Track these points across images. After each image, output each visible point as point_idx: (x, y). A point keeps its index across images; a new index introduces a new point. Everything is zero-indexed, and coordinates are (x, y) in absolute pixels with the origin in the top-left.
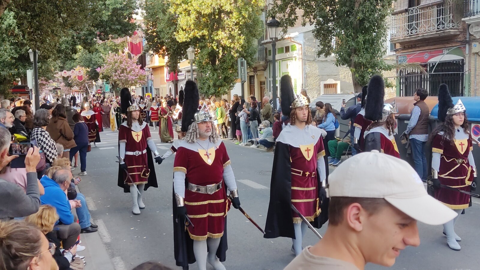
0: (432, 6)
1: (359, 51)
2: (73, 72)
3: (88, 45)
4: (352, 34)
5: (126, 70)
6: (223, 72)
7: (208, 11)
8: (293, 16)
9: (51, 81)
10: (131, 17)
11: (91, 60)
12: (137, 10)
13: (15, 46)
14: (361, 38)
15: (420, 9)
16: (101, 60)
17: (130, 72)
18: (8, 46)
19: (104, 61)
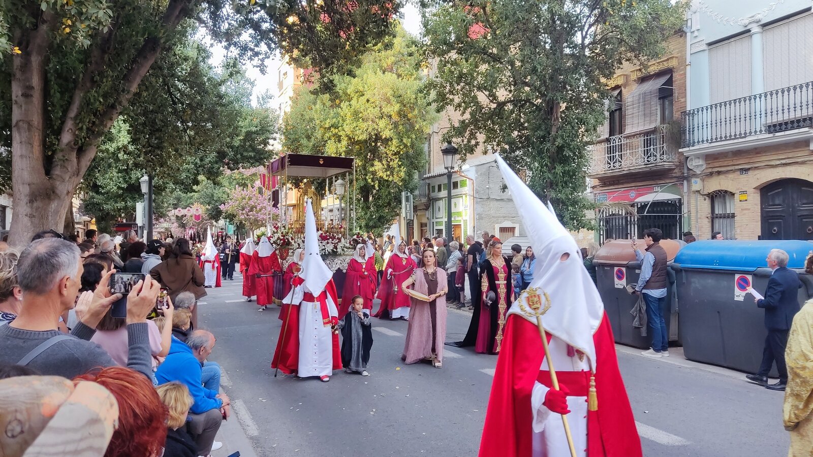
0: (640, 134)
1: (557, 185)
2: (189, 210)
3: (213, 175)
4: (549, 164)
5: (256, 208)
6: (378, 211)
7: (363, 137)
8: (473, 142)
9: (162, 220)
10: (268, 143)
11: (213, 195)
12: (275, 135)
13: (124, 174)
14: (559, 169)
15: (624, 138)
16: (225, 196)
17: (260, 210)
18: (115, 174)
19: (228, 197)
